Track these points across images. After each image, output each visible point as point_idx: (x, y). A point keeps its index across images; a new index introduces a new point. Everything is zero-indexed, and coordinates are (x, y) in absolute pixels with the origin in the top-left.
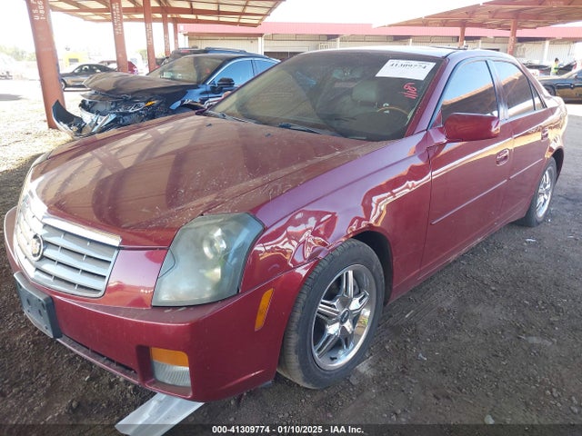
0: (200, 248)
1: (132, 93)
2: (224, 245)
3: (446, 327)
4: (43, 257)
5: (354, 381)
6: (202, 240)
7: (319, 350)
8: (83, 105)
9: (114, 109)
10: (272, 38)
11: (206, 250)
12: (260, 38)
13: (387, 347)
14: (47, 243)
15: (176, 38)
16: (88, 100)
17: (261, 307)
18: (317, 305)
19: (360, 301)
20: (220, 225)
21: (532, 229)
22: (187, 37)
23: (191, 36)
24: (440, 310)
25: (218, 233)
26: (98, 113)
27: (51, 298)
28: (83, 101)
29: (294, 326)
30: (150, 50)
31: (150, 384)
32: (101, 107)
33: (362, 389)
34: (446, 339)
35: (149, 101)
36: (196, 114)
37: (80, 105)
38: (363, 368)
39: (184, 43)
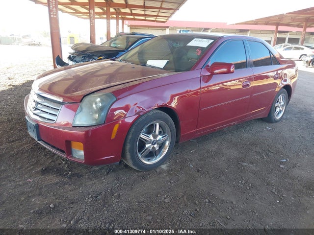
0: (92, 106)
1: (92, 53)
2: (100, 105)
3: (207, 156)
4: (36, 109)
5: (158, 170)
6: (93, 102)
7: (141, 154)
8: (69, 58)
9: (83, 60)
10: (174, 29)
11: (94, 106)
12: (167, 29)
13: (177, 161)
14: (38, 103)
15: (123, 27)
16: (72, 55)
17: (114, 131)
18: (140, 134)
19: (162, 137)
20: (99, 97)
21: (272, 124)
22: (129, 27)
23: (131, 27)
24: (208, 151)
25: (98, 99)
26: (75, 61)
27: (38, 124)
28: (70, 56)
29: (128, 141)
30: (108, 33)
31: (70, 157)
32: (77, 59)
33: (160, 173)
34: (205, 160)
35: (99, 57)
36: (111, 60)
37: (68, 58)
38: (164, 167)
39: (127, 30)
